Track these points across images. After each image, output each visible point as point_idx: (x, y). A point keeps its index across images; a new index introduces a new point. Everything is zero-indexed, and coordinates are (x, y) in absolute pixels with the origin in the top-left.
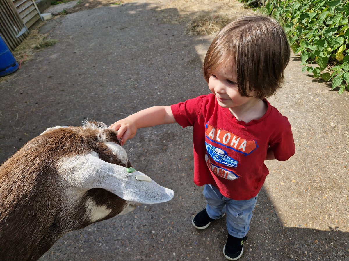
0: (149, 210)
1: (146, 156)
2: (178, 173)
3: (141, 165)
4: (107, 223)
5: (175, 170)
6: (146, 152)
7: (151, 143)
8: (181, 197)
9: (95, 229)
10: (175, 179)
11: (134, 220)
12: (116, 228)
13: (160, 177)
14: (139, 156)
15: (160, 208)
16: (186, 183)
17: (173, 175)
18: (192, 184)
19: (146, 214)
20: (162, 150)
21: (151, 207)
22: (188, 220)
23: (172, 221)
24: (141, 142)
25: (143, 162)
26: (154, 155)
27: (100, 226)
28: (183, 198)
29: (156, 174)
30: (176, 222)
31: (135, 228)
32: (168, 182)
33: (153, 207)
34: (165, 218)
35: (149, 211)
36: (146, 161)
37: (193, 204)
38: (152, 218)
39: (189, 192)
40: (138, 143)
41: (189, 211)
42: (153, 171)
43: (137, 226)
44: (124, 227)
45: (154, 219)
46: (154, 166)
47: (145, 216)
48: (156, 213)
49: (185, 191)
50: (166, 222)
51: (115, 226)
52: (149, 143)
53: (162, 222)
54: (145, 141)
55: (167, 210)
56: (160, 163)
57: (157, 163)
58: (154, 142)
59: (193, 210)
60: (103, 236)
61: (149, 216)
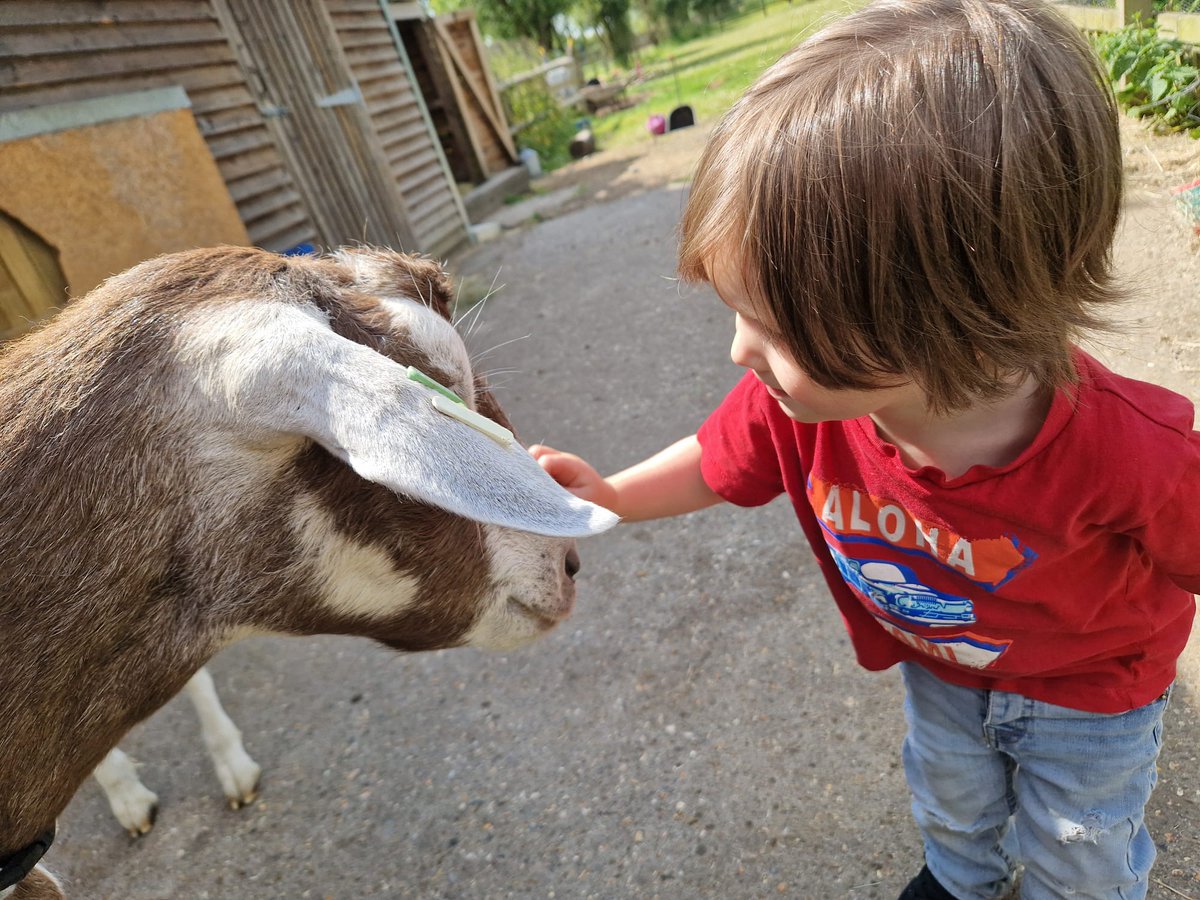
0: (691, 818)
1: (710, 620)
2: (829, 692)
3: (687, 651)
4: (532, 842)
5: (819, 681)
6: (712, 608)
7: (735, 578)
8: (829, 787)
9: (489, 857)
10: (814, 713)
11: (629, 849)
12: (560, 865)
13: (754, 701)
14: (684, 619)
15: (735, 819)
16: (857, 734)
17: (807, 697)
18: (883, 741)
19: (679, 834)
20: (771, 604)
21: (700, 807)
22: (851, 887)
23: (779, 876)
24: (696, 571)
25: (694, 640)
26: (742, 620)
27: (507, 846)
28: (836, 794)
29: (738, 688)
30: (795, 885)
31: (630, 879)
32: (785, 724)
33: (709, 810)
34: (752, 861)
35: (691, 823)
36: (705, 638)
37: (882, 822)
38: (701, 851)
39: (868, 773)
40: (687, 576)
41: (859, 852)
42: (729, 675)
43: (636, 872)
44: (589, 866)
45: (706, 856)
46: (734, 659)
47: (676, 840)
48: (720, 837)
49: (852, 766)
50: (756, 878)
51: (558, 858)
52: (727, 578)
53: (738, 874)
54: (711, 567)
55: (765, 829)
56: (759, 651)
57: (746, 649)
58: (747, 574)
59: (878, 849)
60: (510, 888)
61: (690, 840)
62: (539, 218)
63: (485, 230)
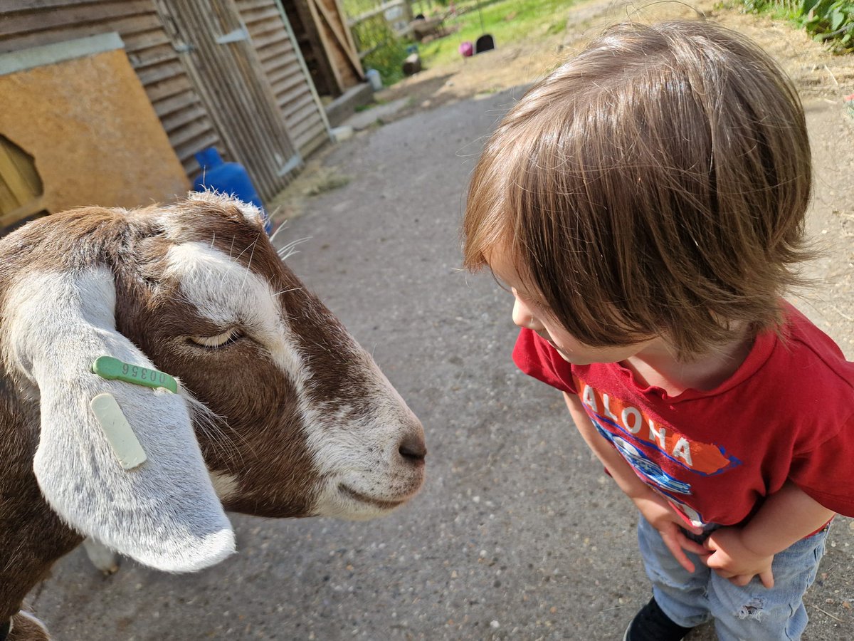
0: (491, 562)
1: (504, 422)
2: (588, 473)
3: (488, 444)
4: (381, 578)
5: (580, 465)
6: (505, 412)
7: (522, 391)
8: (587, 540)
9: (351, 589)
10: (577, 488)
11: (447, 583)
12: (400, 594)
13: (534, 479)
14: (486, 420)
15: (521, 562)
16: (607, 503)
17: (572, 476)
18: (625, 508)
19: (482, 573)
20: (547, 410)
21: (496, 554)
22: (601, 610)
23: (551, 603)
24: (494, 387)
25: (493, 436)
26: (526, 421)
27: (363, 581)
28: (592, 545)
29: (524, 470)
30: (563, 608)
31: (448, 604)
32: (556, 496)
33: (503, 556)
34: (531, 592)
35: (490, 565)
36: (501, 434)
37: (623, 565)
38: (497, 585)
39: (615, 530)
40: (488, 390)
41: (607, 586)
42: (517, 460)
43: (453, 598)
44: (420, 595)
45: (501, 588)
46: (521, 449)
47: (480, 577)
48: (510, 575)
49: (603, 525)
50: (535, 604)
51: (398, 590)
52: (516, 391)
53: (523, 601)
54: (504, 384)
55: (542, 569)
56: (538, 443)
57: (529, 442)
58: (530, 388)
59: (620, 583)
60: (366, 610)
61: (490, 577)
62: (381, 122)
63: (342, 132)
